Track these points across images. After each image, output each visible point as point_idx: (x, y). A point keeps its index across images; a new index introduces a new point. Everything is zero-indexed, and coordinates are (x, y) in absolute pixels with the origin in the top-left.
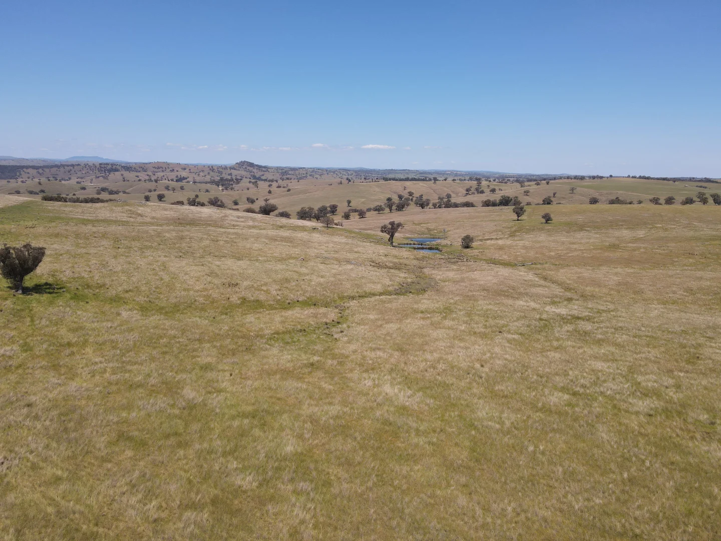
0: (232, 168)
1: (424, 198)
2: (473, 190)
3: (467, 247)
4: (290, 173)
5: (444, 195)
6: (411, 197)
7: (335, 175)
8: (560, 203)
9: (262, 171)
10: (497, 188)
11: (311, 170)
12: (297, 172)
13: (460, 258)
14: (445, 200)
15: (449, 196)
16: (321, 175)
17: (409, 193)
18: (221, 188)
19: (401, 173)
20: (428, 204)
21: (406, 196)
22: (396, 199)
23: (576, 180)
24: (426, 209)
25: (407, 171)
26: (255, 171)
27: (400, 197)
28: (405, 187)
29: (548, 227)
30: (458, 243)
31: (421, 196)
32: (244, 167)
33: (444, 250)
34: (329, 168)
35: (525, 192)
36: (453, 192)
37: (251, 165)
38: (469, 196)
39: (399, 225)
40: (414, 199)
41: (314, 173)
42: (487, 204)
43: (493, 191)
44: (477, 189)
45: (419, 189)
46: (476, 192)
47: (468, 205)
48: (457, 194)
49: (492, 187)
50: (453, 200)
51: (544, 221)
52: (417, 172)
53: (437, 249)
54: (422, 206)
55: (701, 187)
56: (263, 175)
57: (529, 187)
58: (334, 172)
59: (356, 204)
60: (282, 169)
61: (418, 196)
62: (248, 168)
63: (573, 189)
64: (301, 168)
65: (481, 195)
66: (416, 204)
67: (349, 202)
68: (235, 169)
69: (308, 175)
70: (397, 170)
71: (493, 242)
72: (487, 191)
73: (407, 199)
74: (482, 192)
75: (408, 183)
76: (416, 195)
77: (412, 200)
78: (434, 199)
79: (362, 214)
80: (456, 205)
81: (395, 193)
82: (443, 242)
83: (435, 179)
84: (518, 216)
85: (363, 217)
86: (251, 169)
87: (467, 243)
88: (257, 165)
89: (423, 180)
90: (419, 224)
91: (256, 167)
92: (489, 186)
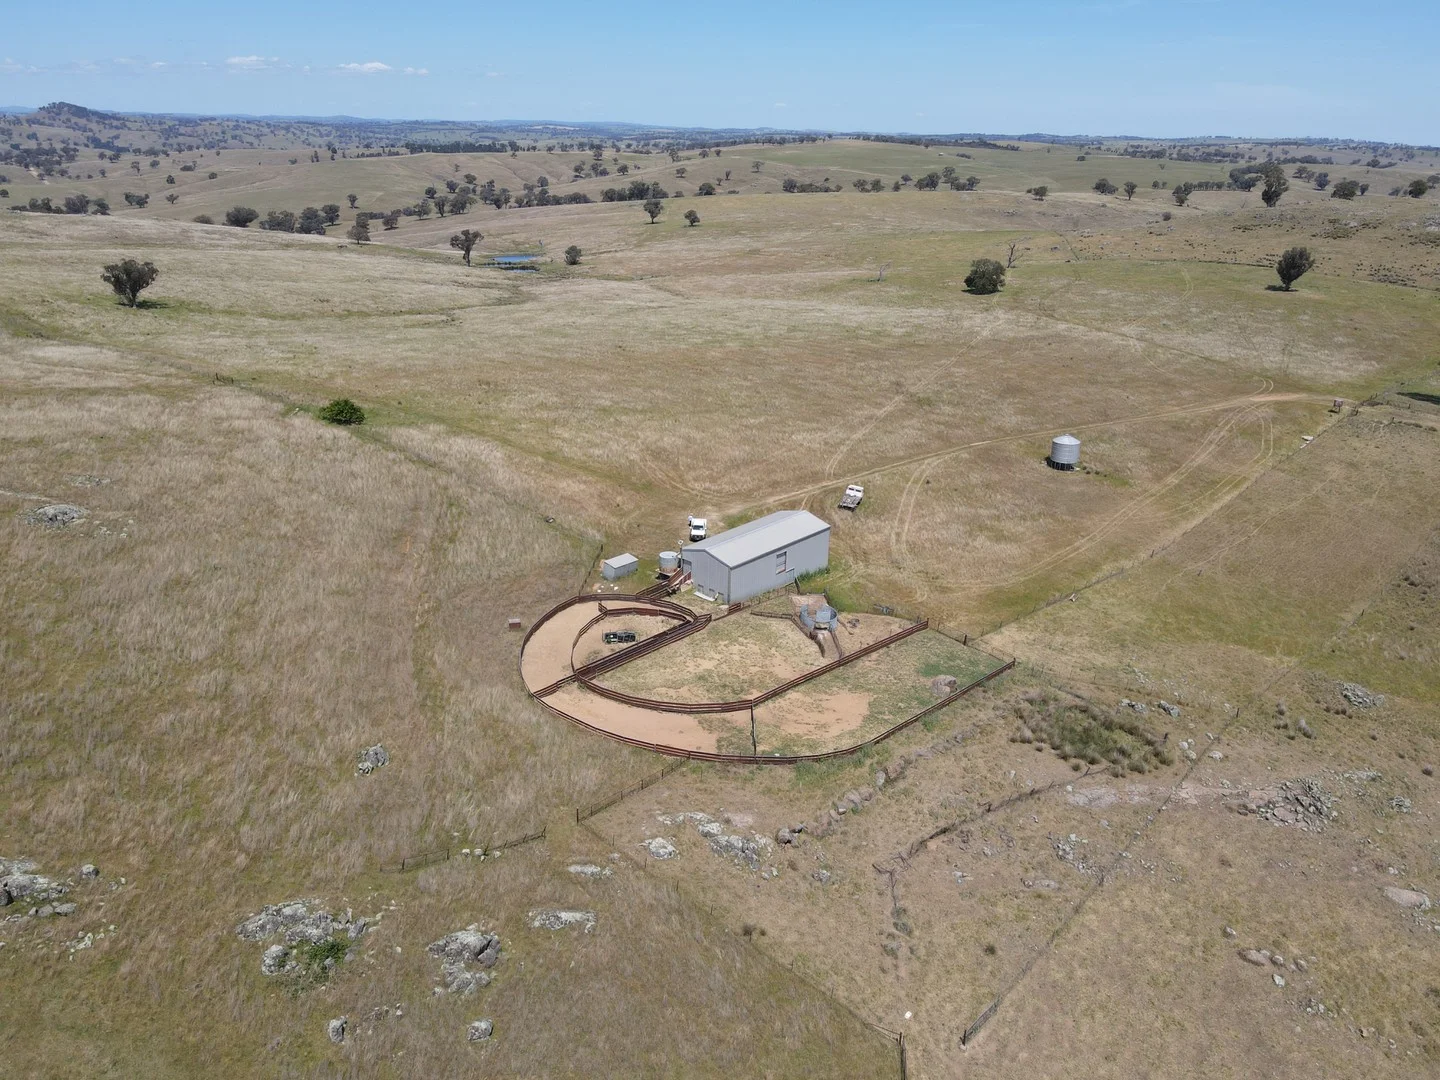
0: (32, 121)
1: (498, 187)
2: (587, 168)
3: (574, 263)
4: (182, 130)
5: (534, 181)
6: (471, 186)
7: (290, 135)
8: (734, 192)
9: (111, 127)
10: (630, 164)
11: (231, 124)
12: (200, 129)
13: (564, 276)
14: (537, 191)
15: (543, 182)
16: (257, 136)
17: (467, 176)
18: (34, 172)
19: (439, 130)
20: (507, 201)
21: (463, 184)
22: (442, 190)
23: (770, 146)
24: (504, 209)
25: (450, 125)
26: (93, 126)
27: (452, 187)
28: (457, 166)
29: (692, 231)
30: (561, 257)
31: (491, 183)
32: (63, 117)
33: (542, 268)
34: (272, 118)
35: (678, 171)
36: (548, 173)
37: (81, 112)
38: (581, 181)
39: (476, 235)
40: (479, 189)
41: (238, 132)
42: (610, 196)
43: (623, 170)
44: (594, 168)
45: (484, 168)
46: (592, 173)
47: (577, 199)
48: (558, 176)
49: (622, 162)
50: (552, 191)
51: (688, 222)
52: (470, 127)
53: (533, 268)
54: (498, 204)
55: (963, 156)
56: (117, 137)
57: (686, 162)
58: (287, 129)
59: (367, 202)
60: (160, 119)
61: (484, 182)
62: (74, 119)
63: (757, 165)
64: (206, 120)
65: (603, 178)
66: (485, 199)
67: (353, 199)
68: (42, 124)
69: (228, 136)
70: (428, 123)
71: (609, 255)
72: (612, 169)
73: (465, 191)
74: (604, 173)
75: (461, 158)
76: (482, 181)
77: (474, 191)
78: (517, 190)
79: (390, 223)
80: (557, 201)
81: (439, 177)
82: (541, 259)
83: (515, 147)
84: (653, 217)
85: (392, 228)
86: (82, 122)
87: (573, 256)
88: (95, 113)
89: (490, 149)
90: (499, 235)
91: (95, 119)
92: (615, 160)
